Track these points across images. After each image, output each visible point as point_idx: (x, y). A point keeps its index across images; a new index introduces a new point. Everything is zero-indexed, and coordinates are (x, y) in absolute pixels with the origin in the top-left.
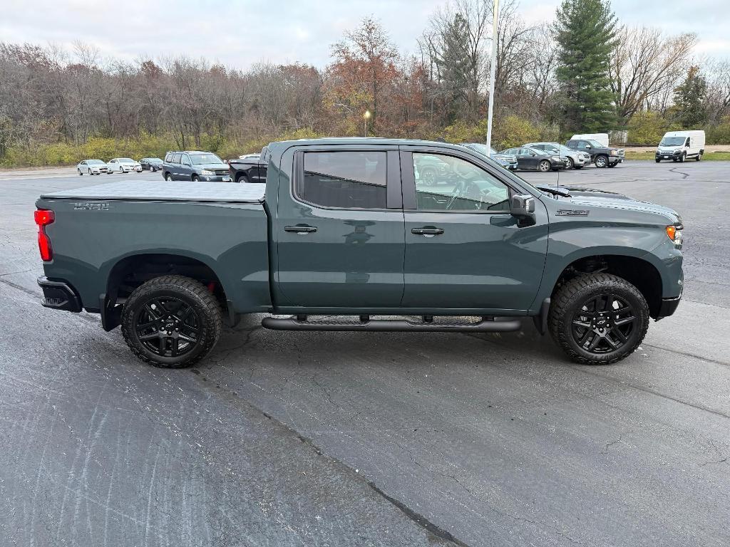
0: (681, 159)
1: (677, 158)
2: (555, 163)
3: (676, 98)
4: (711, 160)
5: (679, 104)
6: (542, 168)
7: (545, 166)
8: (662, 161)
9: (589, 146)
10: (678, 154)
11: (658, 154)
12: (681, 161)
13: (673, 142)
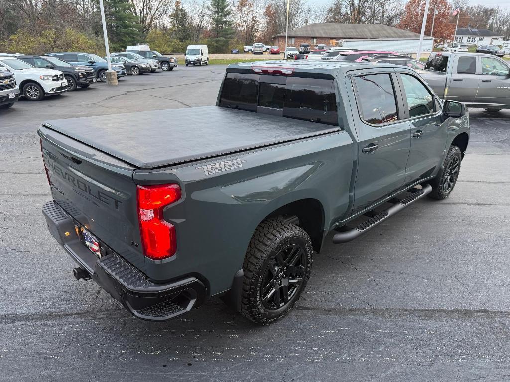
0: (200, 63)
1: (197, 63)
2: (143, 68)
3: (171, 22)
4: (213, 64)
5: (174, 26)
6: (133, 72)
7: (135, 71)
8: (189, 65)
9: (155, 55)
10: (198, 60)
11: (187, 60)
12: (200, 65)
13: (194, 52)
